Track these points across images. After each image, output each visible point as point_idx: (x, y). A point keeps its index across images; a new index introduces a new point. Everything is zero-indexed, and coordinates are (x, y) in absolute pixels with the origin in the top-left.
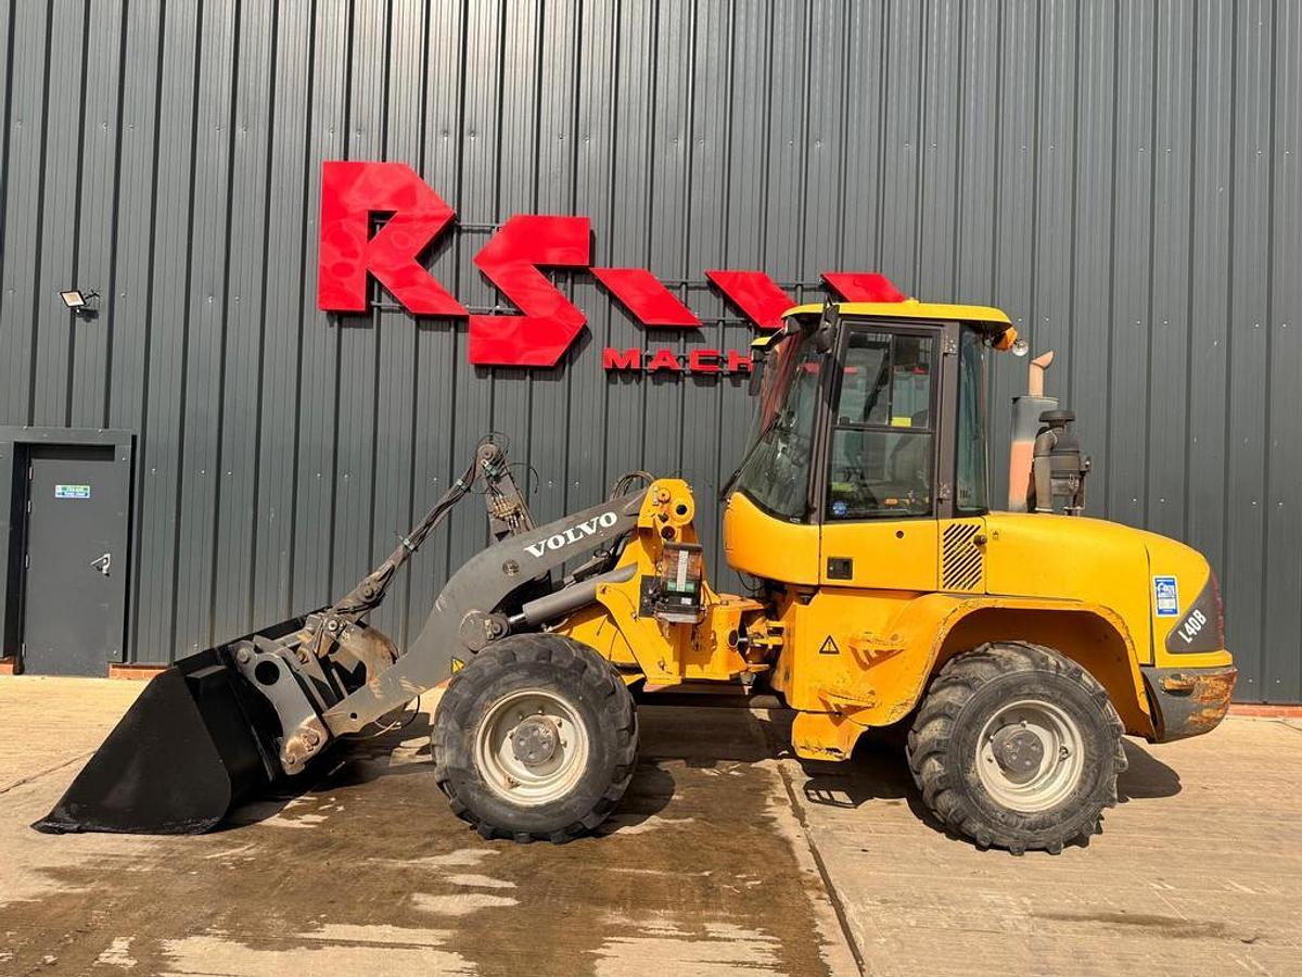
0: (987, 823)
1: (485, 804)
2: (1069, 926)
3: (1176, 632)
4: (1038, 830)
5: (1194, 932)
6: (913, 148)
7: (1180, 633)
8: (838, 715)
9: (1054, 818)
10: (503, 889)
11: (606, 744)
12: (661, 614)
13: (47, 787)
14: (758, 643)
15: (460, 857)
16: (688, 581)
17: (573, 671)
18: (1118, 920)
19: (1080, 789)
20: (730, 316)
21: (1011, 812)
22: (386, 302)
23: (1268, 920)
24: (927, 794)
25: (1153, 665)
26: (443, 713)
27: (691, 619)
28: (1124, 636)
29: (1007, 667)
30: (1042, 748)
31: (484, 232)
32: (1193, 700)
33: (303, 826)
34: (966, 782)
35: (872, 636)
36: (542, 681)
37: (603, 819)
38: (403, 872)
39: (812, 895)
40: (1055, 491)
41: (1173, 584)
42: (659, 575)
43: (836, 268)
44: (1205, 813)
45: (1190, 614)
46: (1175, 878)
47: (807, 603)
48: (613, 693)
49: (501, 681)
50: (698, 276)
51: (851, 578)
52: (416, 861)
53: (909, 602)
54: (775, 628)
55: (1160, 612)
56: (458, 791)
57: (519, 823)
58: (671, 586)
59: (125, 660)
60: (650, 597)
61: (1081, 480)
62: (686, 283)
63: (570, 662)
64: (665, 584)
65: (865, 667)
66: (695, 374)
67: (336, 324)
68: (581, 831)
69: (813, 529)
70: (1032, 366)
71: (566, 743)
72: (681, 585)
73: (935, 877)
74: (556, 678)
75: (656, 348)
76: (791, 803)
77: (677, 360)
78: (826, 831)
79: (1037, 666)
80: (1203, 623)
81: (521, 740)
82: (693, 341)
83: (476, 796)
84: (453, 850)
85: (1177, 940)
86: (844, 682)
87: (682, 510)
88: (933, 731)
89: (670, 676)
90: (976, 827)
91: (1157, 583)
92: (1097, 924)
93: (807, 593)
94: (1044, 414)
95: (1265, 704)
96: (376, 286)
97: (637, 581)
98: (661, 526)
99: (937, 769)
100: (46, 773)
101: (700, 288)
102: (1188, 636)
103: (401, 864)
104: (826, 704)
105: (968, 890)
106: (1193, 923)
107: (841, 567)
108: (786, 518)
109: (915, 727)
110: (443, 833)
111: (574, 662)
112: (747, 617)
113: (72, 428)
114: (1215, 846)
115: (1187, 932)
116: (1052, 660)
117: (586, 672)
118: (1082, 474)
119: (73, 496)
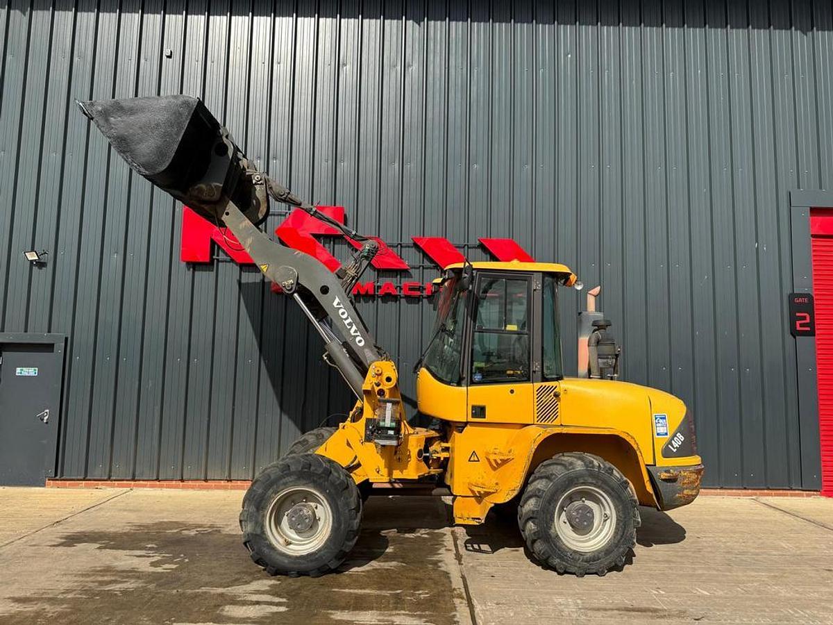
0: (562, 558)
1: (271, 555)
2: (600, 614)
3: (667, 445)
4: (591, 563)
5: (669, 615)
6: (529, 167)
7: (670, 446)
8: (479, 498)
9: (600, 555)
10: (279, 602)
11: (342, 518)
12: (376, 441)
13: (9, 552)
14: (435, 456)
15: (256, 585)
16: (392, 421)
17: (323, 475)
18: (627, 610)
19: (615, 537)
20: (427, 263)
21: (575, 552)
22: (222, 256)
23: (712, 608)
24: (529, 543)
25: (655, 465)
26: (247, 502)
27: (394, 443)
28: (636, 449)
29: (570, 467)
30: (593, 515)
31: (281, 215)
32: (678, 485)
33: (163, 571)
34: (549, 535)
35: (498, 451)
36: (305, 482)
37: (340, 563)
38: (222, 595)
39: (457, 601)
40: (601, 366)
41: (665, 418)
42: (375, 417)
43: (487, 236)
44: (694, 552)
45: (675, 435)
46: (667, 588)
47: (461, 432)
48: (347, 487)
49: (281, 482)
50: (407, 240)
51: (485, 417)
52: (229, 589)
53: (518, 430)
54: (446, 447)
55: (658, 434)
56: (255, 547)
57: (292, 566)
58: (382, 424)
59: (56, 475)
60: (371, 430)
61: (616, 360)
62: (401, 244)
63: (322, 470)
64: (379, 423)
65: (494, 469)
66: (407, 297)
67: (191, 269)
68: (328, 570)
69: (464, 389)
70: (588, 295)
71: (319, 519)
72: (388, 423)
73: (530, 590)
74: (314, 480)
75: (383, 281)
76: (455, 552)
77: (396, 288)
78: (472, 567)
79: (587, 466)
80: (682, 440)
81: (293, 517)
82: (405, 277)
83: (266, 550)
84: (251, 581)
85: (658, 620)
86: (483, 478)
87: (389, 379)
88: (530, 505)
89: (382, 477)
90: (556, 561)
91: (656, 418)
92: (616, 612)
93: (461, 426)
94: (594, 322)
95: (745, 489)
96: (216, 246)
97: (362, 421)
98: (377, 389)
99: (533, 528)
100: (7, 544)
101: (409, 247)
102: (674, 448)
103: (220, 590)
104: (473, 492)
105: (548, 597)
106: (670, 610)
107: (479, 411)
108: (448, 383)
109: (521, 504)
110: (246, 573)
111: (324, 470)
112: (429, 441)
113: (28, 333)
114: (694, 569)
115: (665, 616)
116: (596, 463)
117: (331, 475)
118: (617, 356)
119: (27, 375)
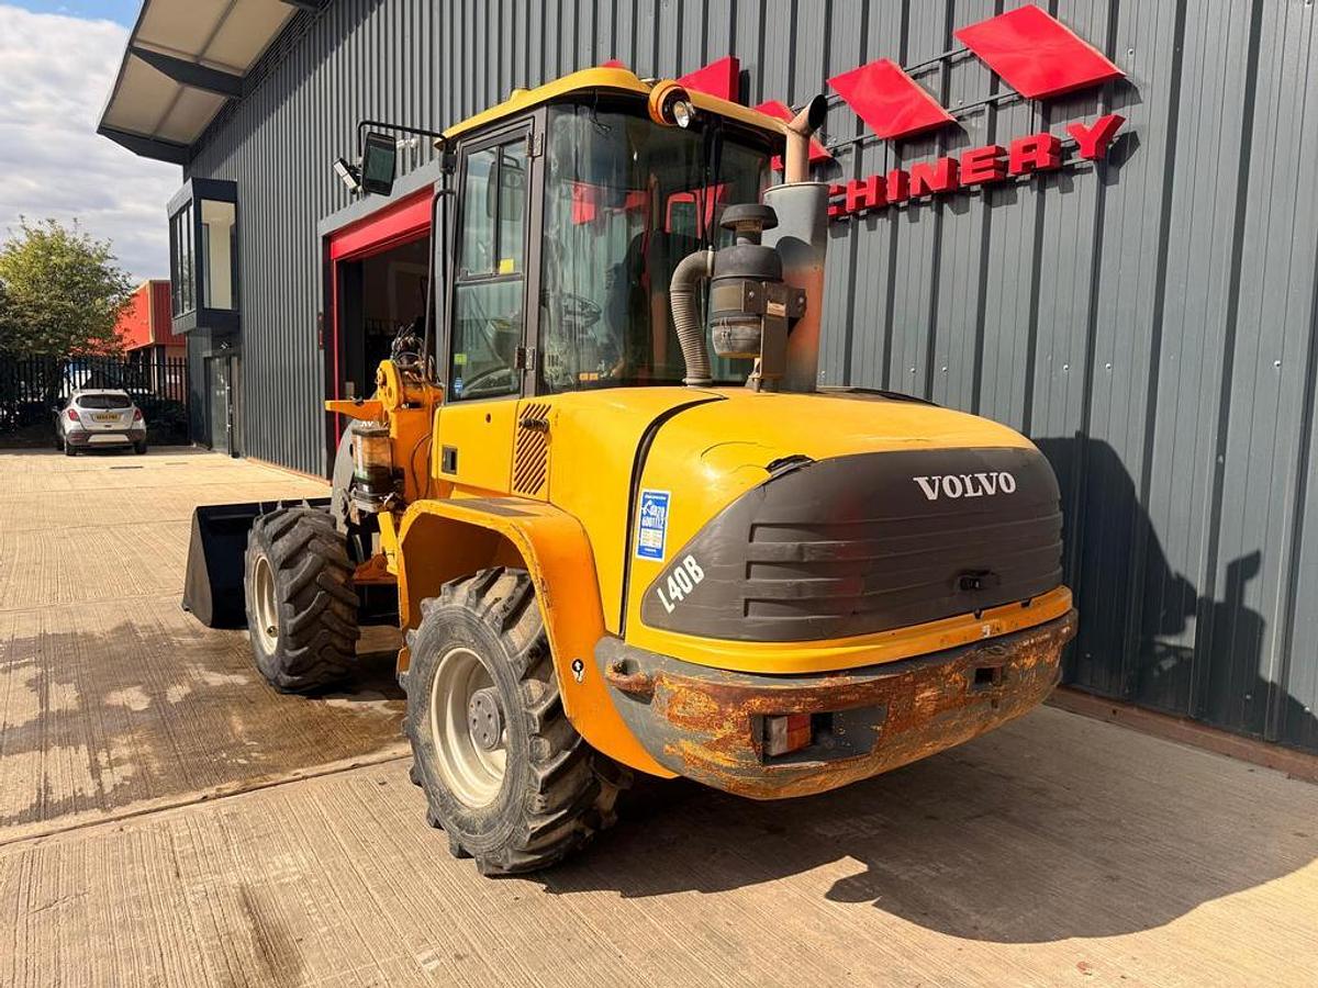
3: (655, 589)
7: (659, 591)
16: (363, 468)
25: (623, 639)
32: (657, 716)
41: (667, 505)
45: (678, 562)
51: (456, 473)
55: (642, 551)
58: (356, 472)
72: (361, 471)
80: (697, 580)
91: (645, 501)
107: (451, 459)
